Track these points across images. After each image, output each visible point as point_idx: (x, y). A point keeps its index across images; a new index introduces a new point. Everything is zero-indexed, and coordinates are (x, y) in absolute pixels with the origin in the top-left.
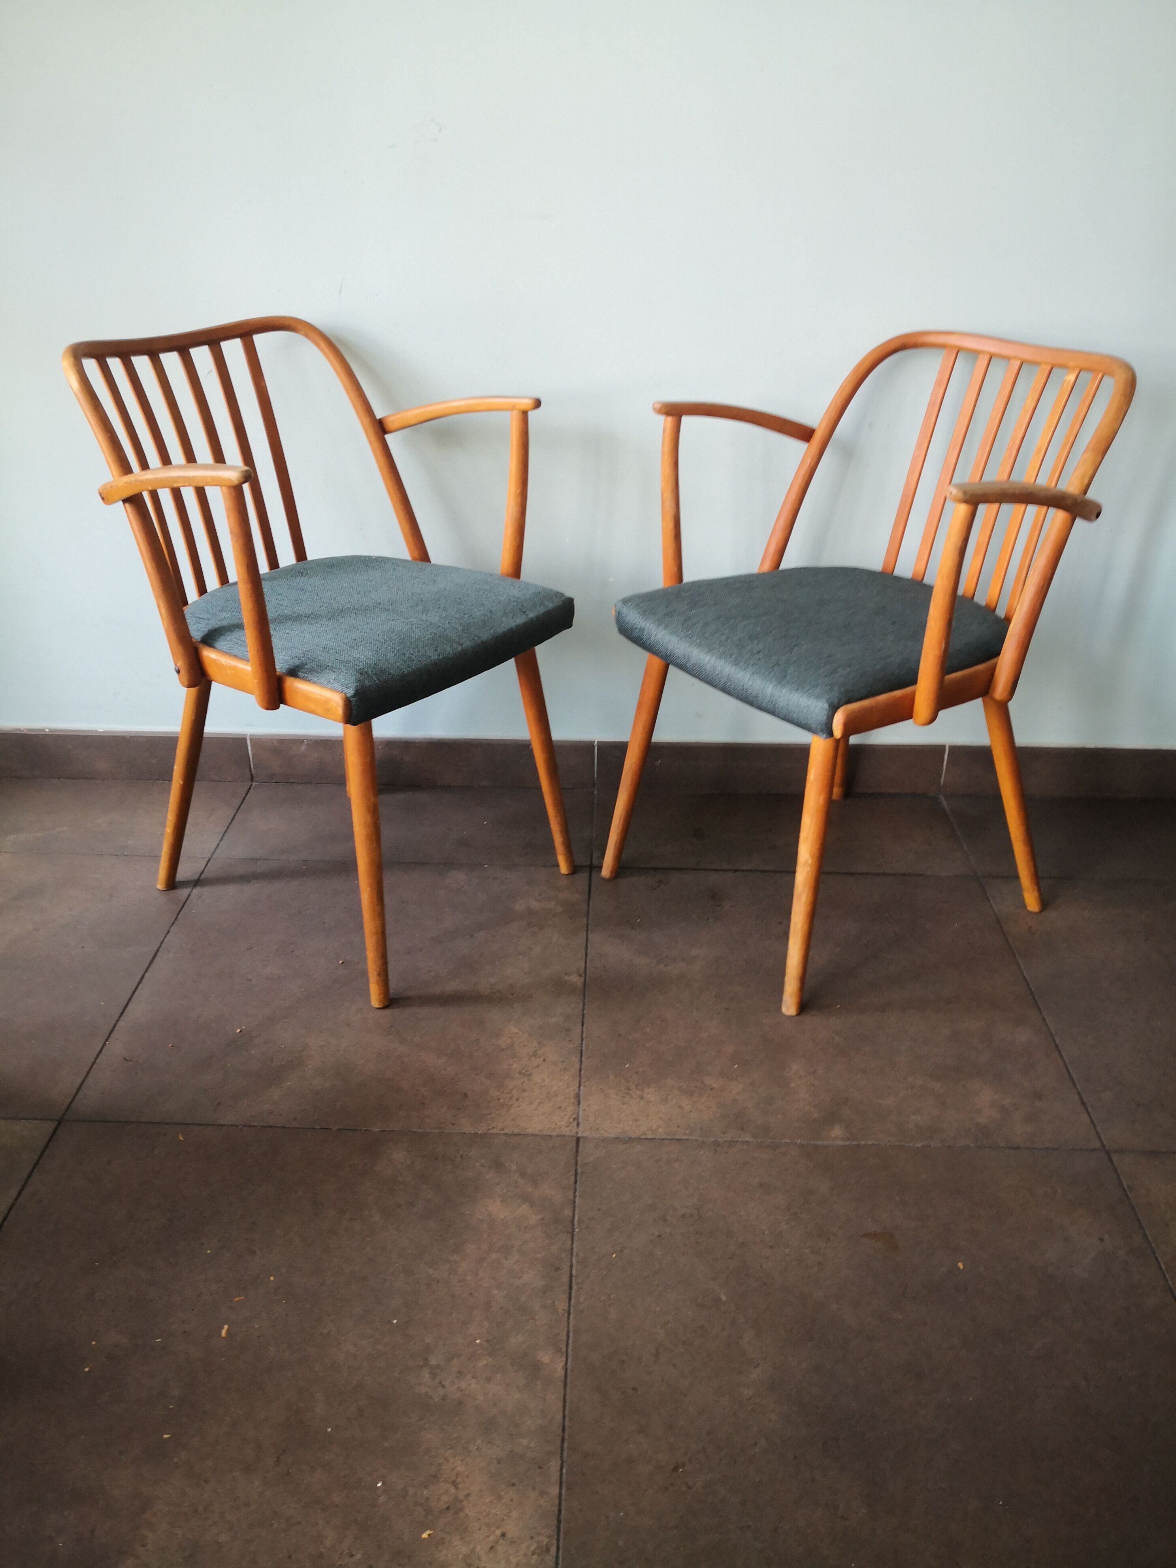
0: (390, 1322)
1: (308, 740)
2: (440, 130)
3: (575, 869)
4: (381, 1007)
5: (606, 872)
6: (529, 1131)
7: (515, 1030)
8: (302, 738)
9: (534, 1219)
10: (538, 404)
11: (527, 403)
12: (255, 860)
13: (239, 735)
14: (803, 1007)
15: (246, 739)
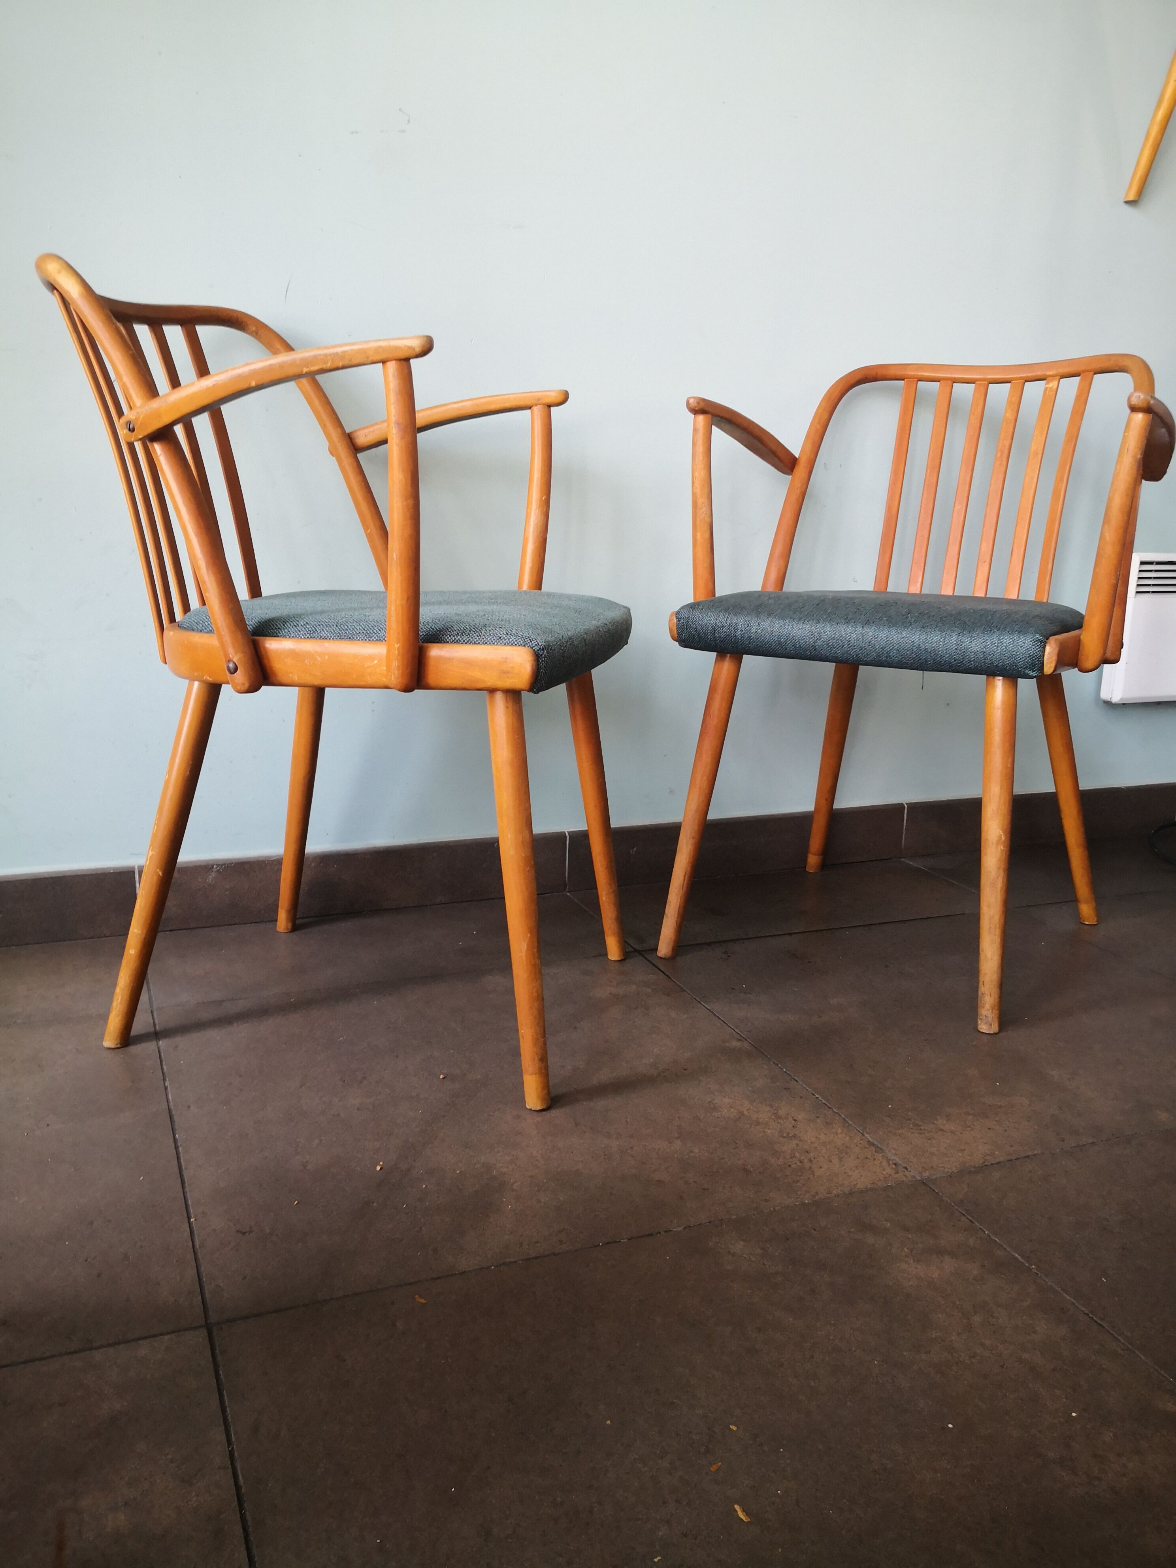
0: (945, 1428)
1: (218, 865)
2: (409, 121)
3: (627, 954)
4: (545, 1107)
5: (664, 948)
6: (861, 1186)
7: (726, 1100)
8: (211, 863)
9: (974, 1269)
10: (565, 398)
11: (553, 397)
12: (220, 1003)
13: (124, 868)
14: (1005, 1021)
15: (133, 872)
